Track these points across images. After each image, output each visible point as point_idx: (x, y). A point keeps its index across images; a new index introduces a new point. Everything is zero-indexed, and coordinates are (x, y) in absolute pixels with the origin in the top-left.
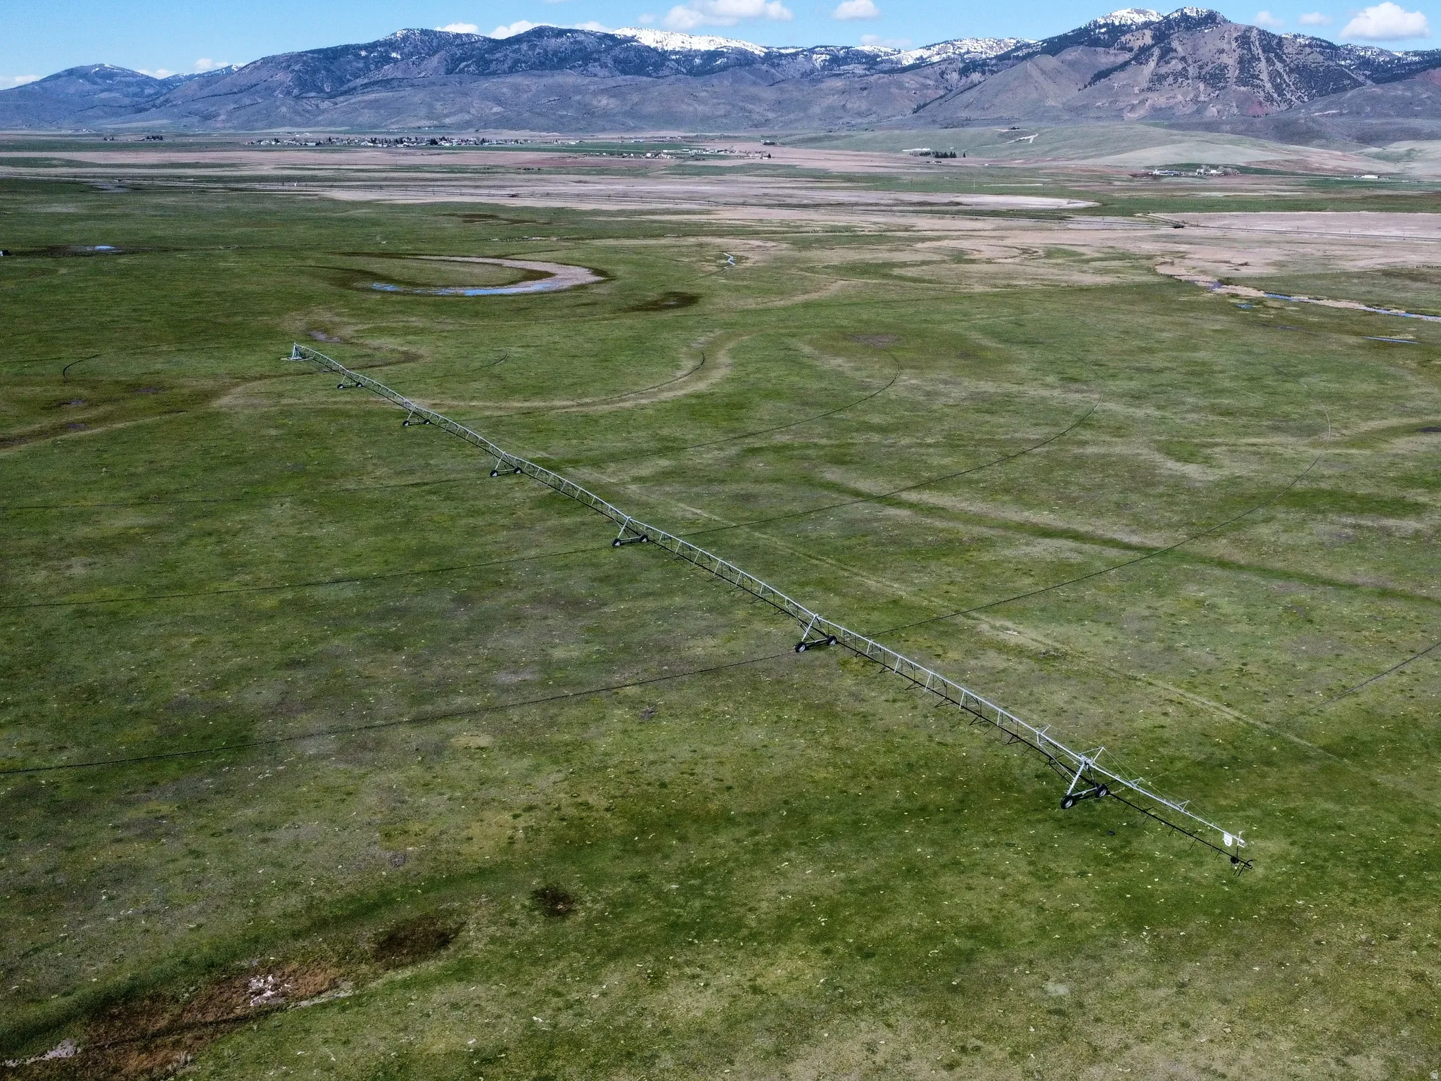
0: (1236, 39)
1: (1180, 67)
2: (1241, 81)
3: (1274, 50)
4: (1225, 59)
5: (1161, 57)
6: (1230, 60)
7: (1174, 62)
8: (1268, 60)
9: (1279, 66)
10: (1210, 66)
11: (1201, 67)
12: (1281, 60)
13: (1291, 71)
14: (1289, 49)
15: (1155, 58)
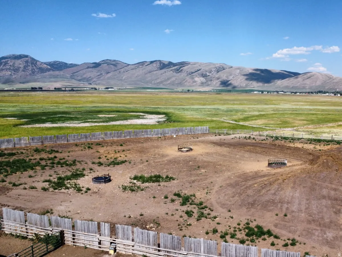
0: (25, 61)
1: (9, 67)
2: (23, 71)
3: (34, 64)
4: (21, 66)
5: (4, 65)
6: (22, 66)
7: (7, 66)
8: (32, 66)
9: (34, 67)
10: (16, 67)
11: (14, 67)
12: (35, 66)
13: (38, 69)
14: (38, 63)
15: (3, 65)
